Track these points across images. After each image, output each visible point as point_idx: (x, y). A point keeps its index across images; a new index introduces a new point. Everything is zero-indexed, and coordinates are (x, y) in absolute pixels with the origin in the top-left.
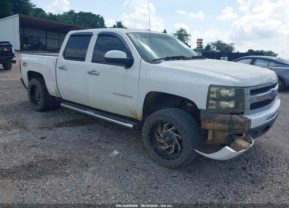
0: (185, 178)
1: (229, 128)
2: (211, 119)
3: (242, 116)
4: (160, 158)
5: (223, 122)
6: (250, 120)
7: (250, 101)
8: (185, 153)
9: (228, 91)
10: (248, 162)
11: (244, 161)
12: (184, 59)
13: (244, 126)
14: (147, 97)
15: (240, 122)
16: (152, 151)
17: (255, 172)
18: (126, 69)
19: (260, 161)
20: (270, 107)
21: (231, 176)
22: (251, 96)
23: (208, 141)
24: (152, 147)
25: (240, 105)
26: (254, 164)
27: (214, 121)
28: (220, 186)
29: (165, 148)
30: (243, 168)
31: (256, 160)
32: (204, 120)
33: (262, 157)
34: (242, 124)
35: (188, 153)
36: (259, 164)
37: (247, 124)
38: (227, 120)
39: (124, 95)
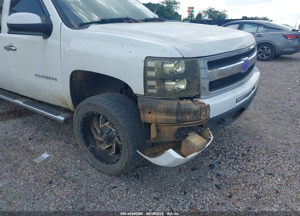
0: (128, 189)
1: (177, 120)
2: (152, 108)
3: (197, 101)
4: (98, 162)
5: (168, 112)
6: (209, 106)
7: (208, 79)
8: (125, 155)
9: (172, 65)
10: (218, 156)
11: (213, 155)
12: (130, 22)
13: (199, 116)
14: (74, 79)
15: (192, 111)
16: (88, 153)
17: (224, 172)
18: (45, 40)
19: (234, 153)
20: (243, 84)
21: (192, 180)
22: (209, 71)
23: (151, 139)
24: (88, 148)
25: (192, 85)
26: (226, 159)
27: (155, 111)
28: (173, 197)
29: (106, 148)
30: (210, 166)
31: (229, 153)
32: (144, 110)
33: (236, 148)
34: (195, 113)
35: (128, 156)
36: (231, 159)
37: (204, 113)
38: (173, 109)
39: (47, 78)
